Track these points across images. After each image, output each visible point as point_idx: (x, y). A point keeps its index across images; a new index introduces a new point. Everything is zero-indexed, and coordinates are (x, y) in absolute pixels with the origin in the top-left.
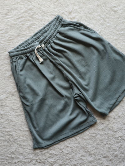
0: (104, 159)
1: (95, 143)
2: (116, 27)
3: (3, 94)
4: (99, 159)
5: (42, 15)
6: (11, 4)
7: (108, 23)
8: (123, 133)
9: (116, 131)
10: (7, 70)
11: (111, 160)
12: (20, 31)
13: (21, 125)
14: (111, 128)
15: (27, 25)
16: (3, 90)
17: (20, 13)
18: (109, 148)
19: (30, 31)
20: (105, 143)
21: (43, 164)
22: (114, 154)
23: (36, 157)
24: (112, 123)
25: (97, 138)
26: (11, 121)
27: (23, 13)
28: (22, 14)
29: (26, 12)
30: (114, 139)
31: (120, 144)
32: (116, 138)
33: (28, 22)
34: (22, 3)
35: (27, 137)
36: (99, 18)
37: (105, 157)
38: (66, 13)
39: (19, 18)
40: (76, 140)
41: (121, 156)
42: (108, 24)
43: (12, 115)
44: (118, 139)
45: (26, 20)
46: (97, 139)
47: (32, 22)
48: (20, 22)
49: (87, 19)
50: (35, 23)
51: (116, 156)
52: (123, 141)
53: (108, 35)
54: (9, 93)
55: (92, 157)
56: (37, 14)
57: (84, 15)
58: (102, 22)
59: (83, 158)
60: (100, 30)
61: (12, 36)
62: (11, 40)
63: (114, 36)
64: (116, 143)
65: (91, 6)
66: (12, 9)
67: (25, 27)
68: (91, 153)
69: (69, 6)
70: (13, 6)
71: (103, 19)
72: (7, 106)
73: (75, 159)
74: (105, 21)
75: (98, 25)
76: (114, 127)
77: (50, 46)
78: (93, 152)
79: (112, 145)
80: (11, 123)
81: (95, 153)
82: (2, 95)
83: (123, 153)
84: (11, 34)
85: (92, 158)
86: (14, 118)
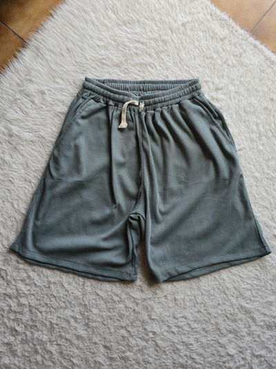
0: (102, 349)
1: (108, 314)
2: (269, 160)
3: (29, 132)
4: (95, 343)
5: (174, 63)
6: (142, 13)
7: (263, 144)
8: (162, 330)
9: (153, 319)
10: (63, 102)
11: (111, 359)
12: (126, 60)
13: (20, 198)
14: (149, 308)
15: (143, 59)
16: (34, 127)
17: (144, 36)
18: (123, 337)
19: (139, 71)
20: (124, 325)
21: (6, 285)
22: (124, 352)
23: (4, 265)
24: (157, 300)
25: (117, 306)
26: (10, 180)
27: (151, 39)
28: (147, 39)
29: (155, 40)
30: (141, 329)
31: (144, 344)
32: (145, 329)
33: (148, 57)
34: (158, 24)
35: (15, 223)
36: (255, 128)
37: (105, 347)
38: (211, 84)
39: (138, 42)
40: (83, 285)
41: (131, 365)
42: (261, 148)
43: (19, 174)
44: (148, 335)
45: (146, 52)
46: (116, 309)
47: (152, 62)
48: (136, 48)
49: (235, 116)
50: (155, 66)
51: (125, 359)
52: (154, 343)
53: (250, 164)
54: (39, 137)
55: (86, 330)
56: (168, 55)
57: (236, 109)
58: (254, 136)
59: (72, 321)
60: (242, 146)
61: (110, 59)
62: (102, 63)
63: (257, 171)
64: (140, 338)
65: (256, 102)
66: (138, 21)
67: (137, 60)
68: (90, 323)
69: (223, 78)
70: (142, 19)
71: (260, 134)
72: (22, 155)
73: (59, 315)
74: (260, 140)
75: (246, 137)
76: (156, 310)
77: (151, 114)
78: (94, 324)
79: (132, 336)
80: (7, 183)
81: (96, 328)
82: (28, 134)
83: (138, 363)
84: (110, 55)
85: (85, 332)
86: (20, 180)
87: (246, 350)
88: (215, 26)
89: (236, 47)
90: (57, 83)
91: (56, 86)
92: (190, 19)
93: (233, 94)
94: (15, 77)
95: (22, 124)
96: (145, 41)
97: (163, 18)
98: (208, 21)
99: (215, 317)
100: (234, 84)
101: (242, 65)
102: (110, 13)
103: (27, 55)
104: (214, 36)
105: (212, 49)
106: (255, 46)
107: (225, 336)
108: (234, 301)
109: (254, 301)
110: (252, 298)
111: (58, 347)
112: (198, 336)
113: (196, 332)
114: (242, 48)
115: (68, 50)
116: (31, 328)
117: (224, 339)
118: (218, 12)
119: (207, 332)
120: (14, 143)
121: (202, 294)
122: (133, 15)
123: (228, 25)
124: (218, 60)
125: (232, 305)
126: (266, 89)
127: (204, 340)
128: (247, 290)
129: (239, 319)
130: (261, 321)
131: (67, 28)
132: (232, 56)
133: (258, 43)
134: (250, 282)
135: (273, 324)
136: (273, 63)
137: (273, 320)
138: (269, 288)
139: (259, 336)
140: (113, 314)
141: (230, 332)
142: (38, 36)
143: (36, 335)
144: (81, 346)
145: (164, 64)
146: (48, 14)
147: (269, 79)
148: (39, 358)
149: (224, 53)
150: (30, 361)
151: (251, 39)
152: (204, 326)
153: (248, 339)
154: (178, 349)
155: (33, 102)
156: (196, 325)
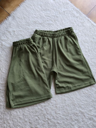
87: (81, 127)
88: (75, 13)
89: (82, 20)
90: (19, 28)
91: (19, 29)
92: (66, 10)
93: (80, 36)
94: (5, 26)
95: (6, 41)
96: (51, 16)
97: (57, 9)
98: (72, 11)
99: (70, 114)
100: (81, 32)
101: (83, 26)
102: (39, 7)
103: (10, 18)
104: (74, 16)
105: (73, 20)
106: (88, 20)
107: (74, 121)
108: (78, 109)
109: (85, 109)
110: (84, 108)
111: (12, 122)
112: (64, 121)
113: (63, 119)
114: (84, 20)
115: (24, 17)
116: (3, 114)
117: (73, 122)
118: (76, 8)
119: (67, 119)
120: (3, 48)
121: (66, 105)
122: (47, 7)
123: (79, 13)
124: (75, 24)
125: (77, 110)
126: (91, 34)
127: (66, 122)
128: (83, 105)
129: (79, 116)
130: (87, 117)
131: (24, 10)
132: (80, 23)
133: (89, 19)
134: (83, 102)
135: (91, 118)
136: (94, 26)
137: (92, 117)
138: (91, 105)
139: (86, 122)
140: (34, 111)
141: (76, 120)
142: (14, 13)
143: (5, 117)
144: (21, 122)
145: (57, 24)
146: (18, 5)
147: (92, 31)
148: (5, 125)
149: (77, 22)
150: (2, 126)
151: (87, 18)
152: (66, 117)
153: (82, 123)
154: (56, 125)
155: (11, 34)
156: (63, 117)
